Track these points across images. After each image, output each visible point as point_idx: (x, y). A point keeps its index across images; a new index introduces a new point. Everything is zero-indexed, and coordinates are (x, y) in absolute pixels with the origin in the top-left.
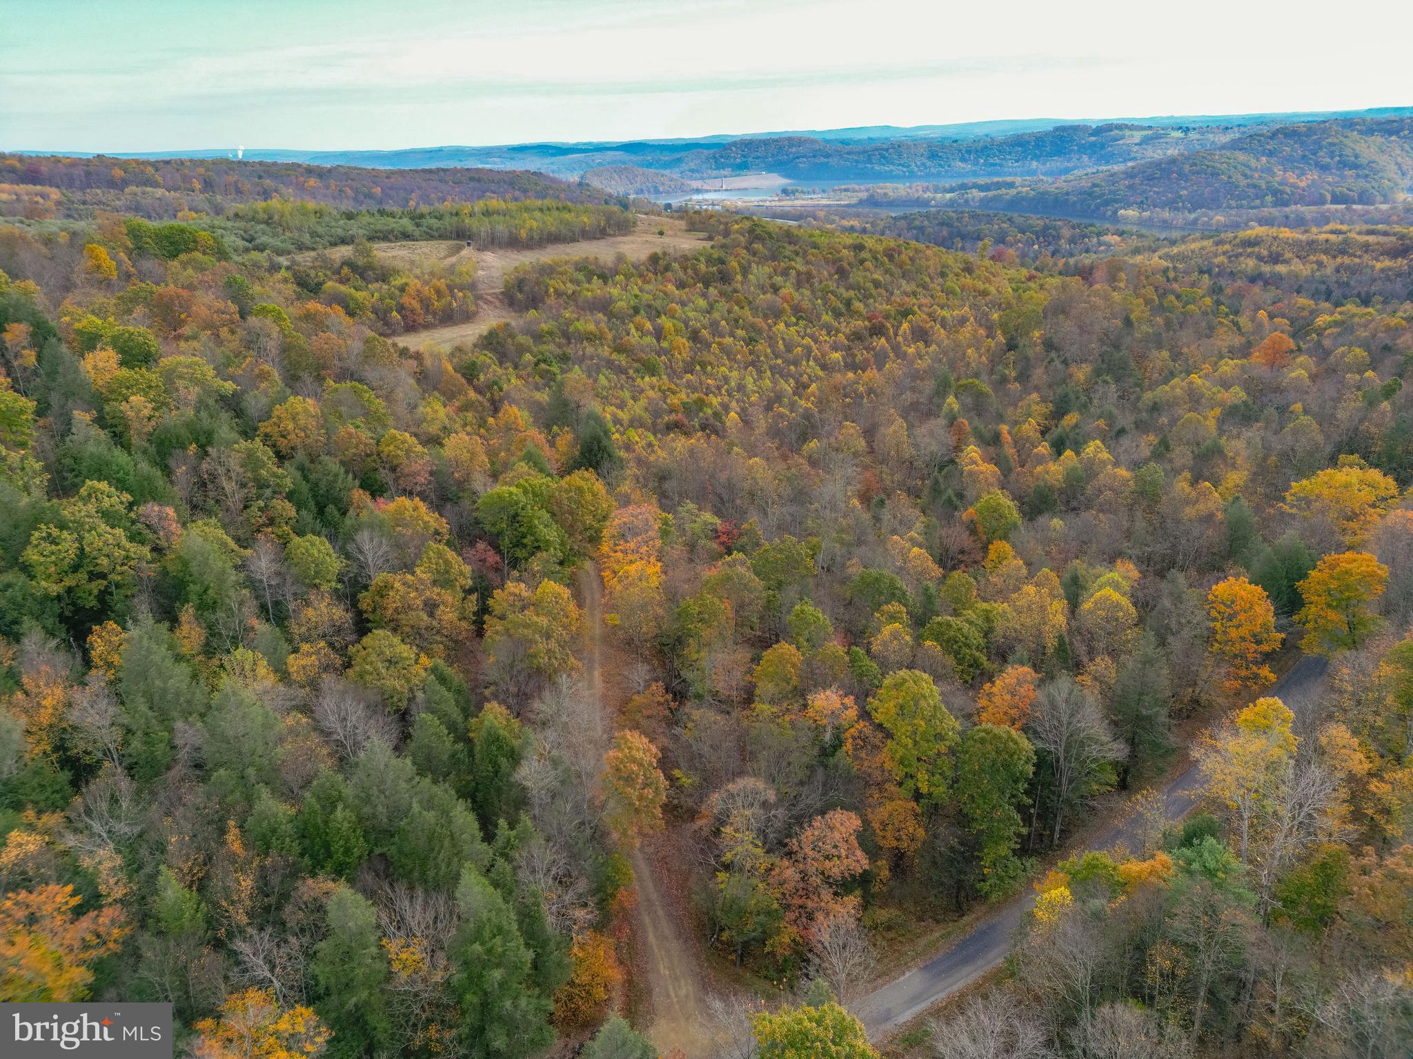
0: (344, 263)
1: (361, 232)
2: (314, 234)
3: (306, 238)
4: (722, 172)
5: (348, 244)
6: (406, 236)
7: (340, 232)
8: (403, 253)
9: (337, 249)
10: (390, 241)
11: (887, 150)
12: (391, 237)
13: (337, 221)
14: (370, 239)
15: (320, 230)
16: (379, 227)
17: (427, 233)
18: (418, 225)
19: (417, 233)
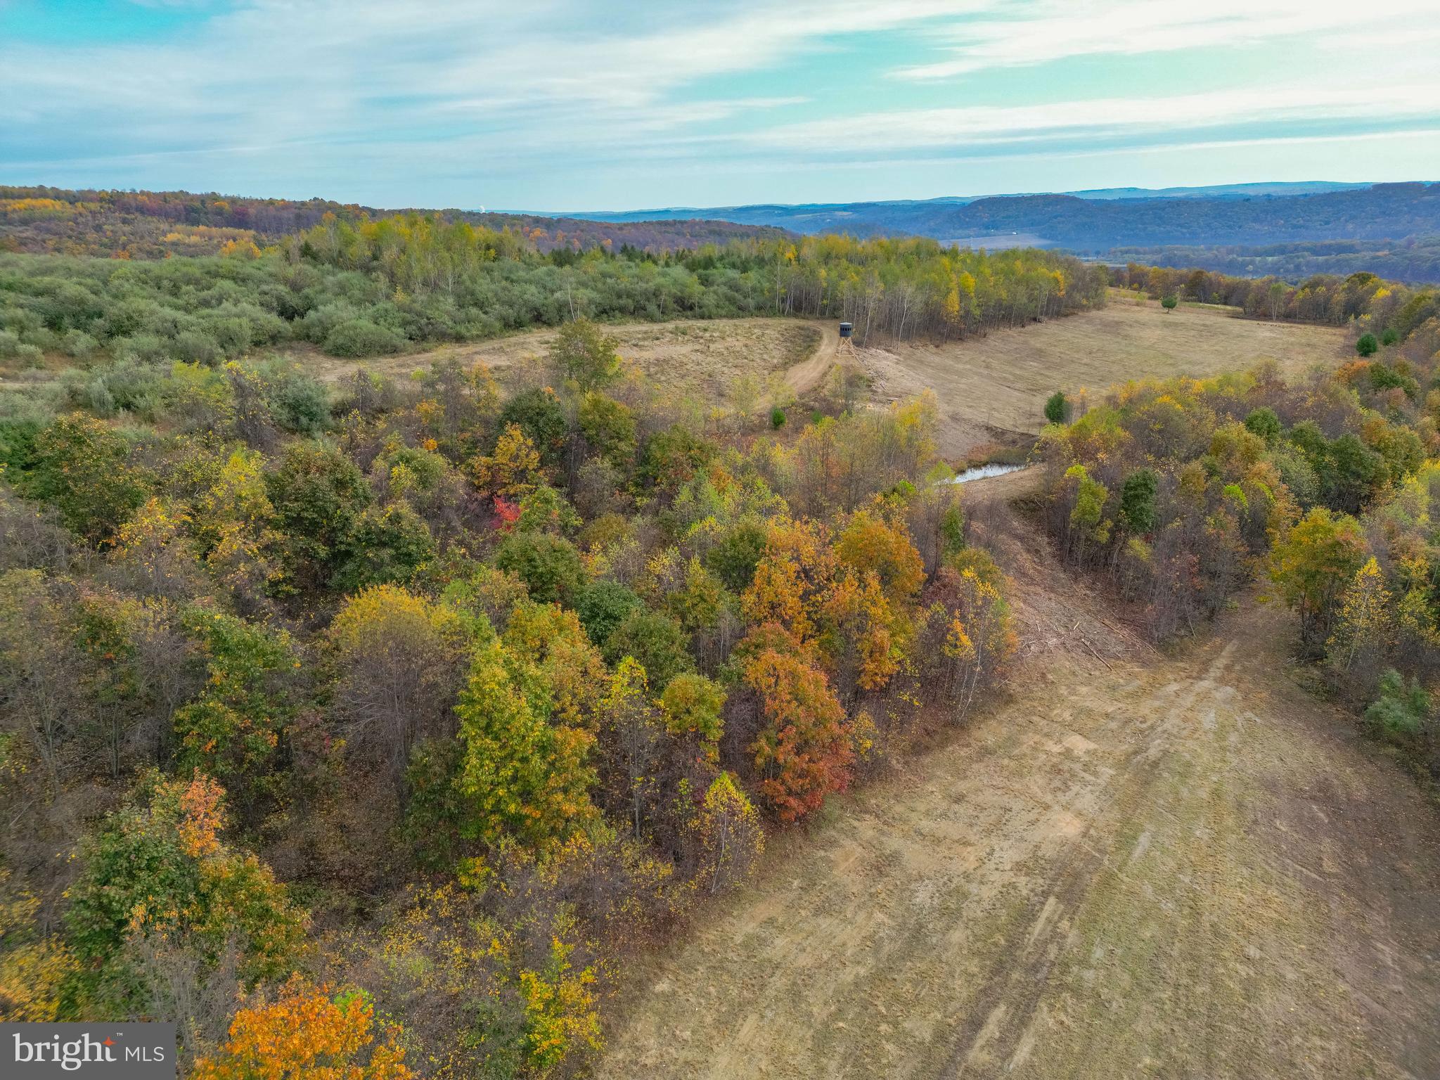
0: (514, 414)
1: (585, 295)
2: (468, 299)
3: (445, 309)
4: (967, 232)
5: (549, 324)
6: (686, 307)
7: (532, 293)
8: (681, 350)
9: (520, 337)
10: (651, 319)
11: (1164, 209)
12: (652, 308)
13: (530, 266)
14: (604, 312)
15: (485, 287)
16: (625, 283)
17: (731, 300)
18: (705, 281)
19: (710, 300)
